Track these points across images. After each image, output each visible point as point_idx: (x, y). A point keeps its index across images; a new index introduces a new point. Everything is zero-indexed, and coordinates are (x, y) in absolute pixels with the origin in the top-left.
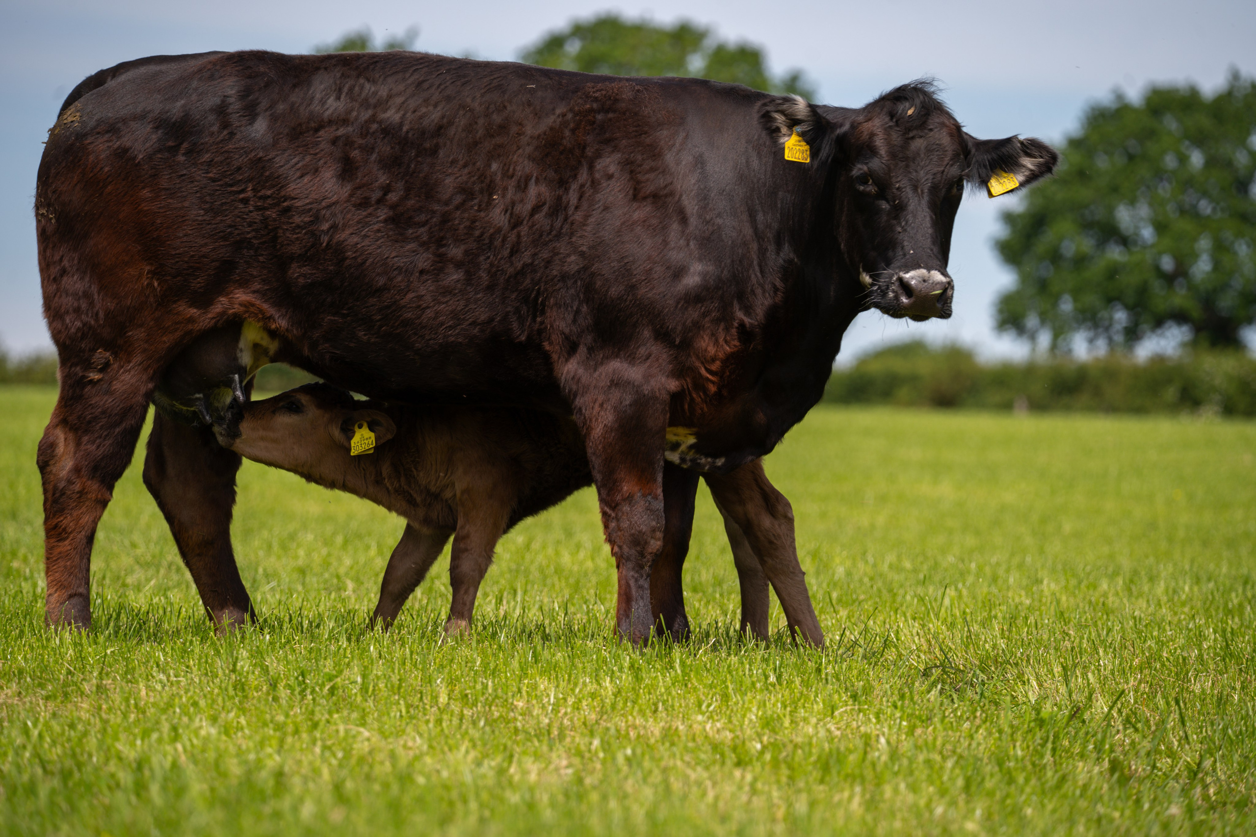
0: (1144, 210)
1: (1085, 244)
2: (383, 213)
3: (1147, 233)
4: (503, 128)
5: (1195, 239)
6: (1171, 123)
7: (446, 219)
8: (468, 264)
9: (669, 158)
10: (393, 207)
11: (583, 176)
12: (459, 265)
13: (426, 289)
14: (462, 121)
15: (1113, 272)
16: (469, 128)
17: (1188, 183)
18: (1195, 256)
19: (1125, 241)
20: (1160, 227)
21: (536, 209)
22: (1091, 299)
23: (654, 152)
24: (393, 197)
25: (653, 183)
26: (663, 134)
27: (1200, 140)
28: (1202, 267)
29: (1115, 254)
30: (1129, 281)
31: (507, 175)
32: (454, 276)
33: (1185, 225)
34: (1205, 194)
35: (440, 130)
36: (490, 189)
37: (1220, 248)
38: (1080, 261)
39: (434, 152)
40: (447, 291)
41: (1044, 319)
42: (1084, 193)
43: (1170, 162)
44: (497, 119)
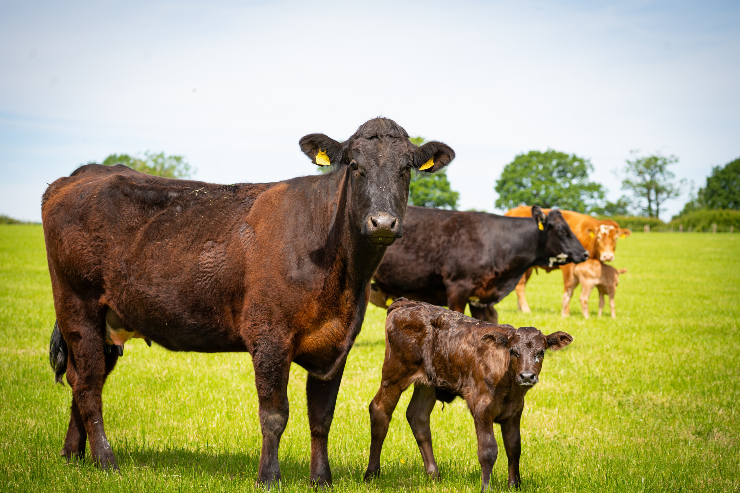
0: (529, 179)
1: (515, 187)
2: (403, 246)
3: (530, 185)
4: (433, 224)
5: (540, 186)
6: (535, 159)
7: (419, 247)
8: (425, 257)
9: (478, 231)
10: (405, 245)
11: (456, 234)
12: (422, 257)
13: (414, 264)
14: (422, 223)
15: (522, 194)
16: (424, 225)
17: (539, 173)
18: (541, 190)
19: (524, 187)
20: (533, 183)
21: (444, 242)
22: (517, 201)
23: (475, 229)
24: (405, 242)
25: (474, 236)
26: (477, 224)
27: (541, 163)
28: (543, 193)
29: (522, 190)
30: (526, 196)
31: (435, 235)
32: (421, 260)
33: (538, 183)
34: (543, 176)
35: (416, 225)
36: (431, 238)
37: (547, 188)
38: (514, 192)
39: (415, 231)
40: (420, 264)
41: (506, 205)
42: (515, 175)
43: (534, 168)
44: (431, 222)
